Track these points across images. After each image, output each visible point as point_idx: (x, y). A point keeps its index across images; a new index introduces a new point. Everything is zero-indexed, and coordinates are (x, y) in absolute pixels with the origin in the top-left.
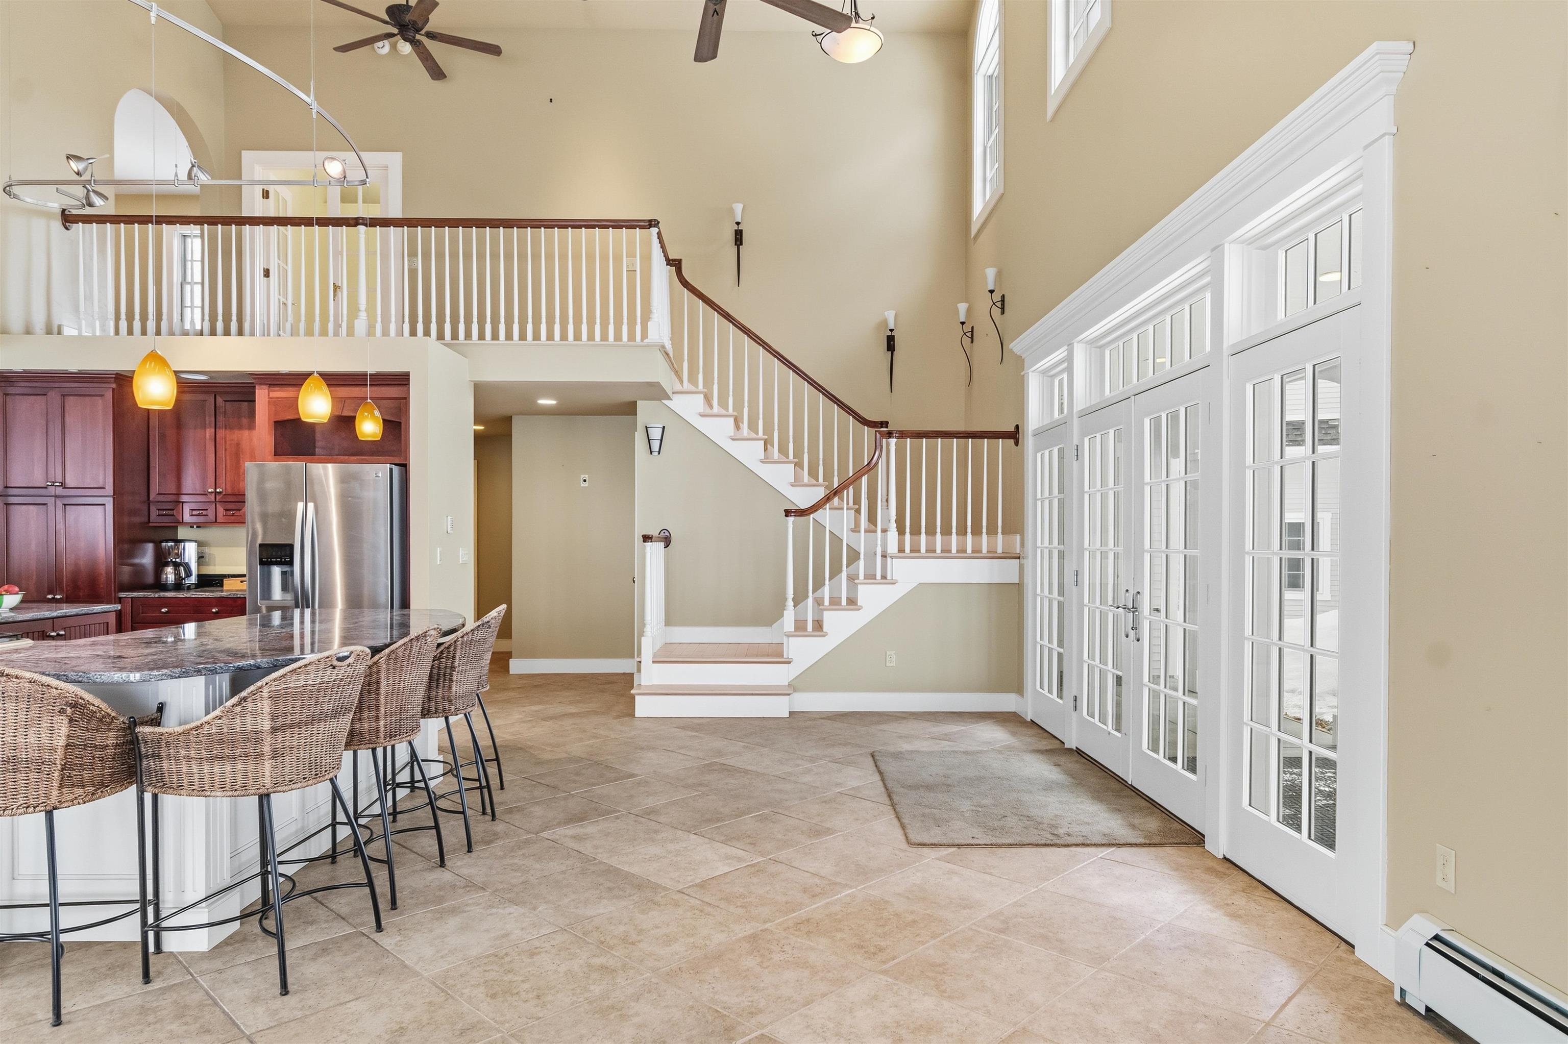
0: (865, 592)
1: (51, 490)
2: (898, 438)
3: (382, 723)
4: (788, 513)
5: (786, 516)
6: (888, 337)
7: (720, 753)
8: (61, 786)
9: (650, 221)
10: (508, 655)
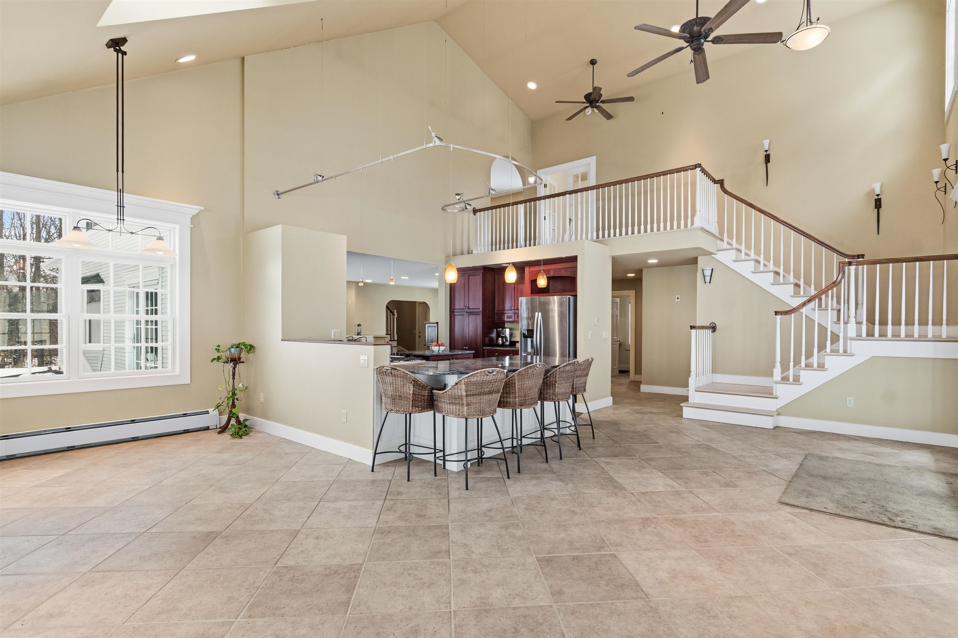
0: (830, 361)
1: (465, 310)
2: (856, 265)
3: (517, 399)
4: (776, 313)
5: (776, 315)
6: (876, 199)
7: (711, 440)
8: (412, 407)
9: (696, 165)
10: (640, 383)
